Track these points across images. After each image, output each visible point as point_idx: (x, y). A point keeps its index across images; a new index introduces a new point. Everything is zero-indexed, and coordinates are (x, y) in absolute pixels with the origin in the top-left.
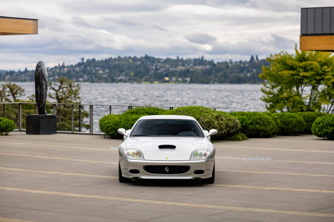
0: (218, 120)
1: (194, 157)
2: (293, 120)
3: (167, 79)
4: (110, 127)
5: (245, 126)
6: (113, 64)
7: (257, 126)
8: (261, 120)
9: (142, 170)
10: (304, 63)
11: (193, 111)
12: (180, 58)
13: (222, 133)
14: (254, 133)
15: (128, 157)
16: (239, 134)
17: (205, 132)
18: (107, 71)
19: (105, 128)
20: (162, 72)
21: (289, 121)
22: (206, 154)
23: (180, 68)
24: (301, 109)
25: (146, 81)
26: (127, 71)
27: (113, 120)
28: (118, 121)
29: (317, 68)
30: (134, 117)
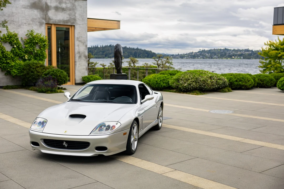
0: (211, 79)
3: (233, 57)
6: (212, 51)
7: (240, 83)
8: (243, 79)
9: (40, 143)
12: (239, 49)
13: (214, 88)
14: (239, 87)
16: (226, 88)
18: (209, 54)
20: (231, 55)
21: (264, 79)
22: (115, 126)
23: (239, 53)
24: (280, 71)
25: (225, 58)
26: (217, 54)
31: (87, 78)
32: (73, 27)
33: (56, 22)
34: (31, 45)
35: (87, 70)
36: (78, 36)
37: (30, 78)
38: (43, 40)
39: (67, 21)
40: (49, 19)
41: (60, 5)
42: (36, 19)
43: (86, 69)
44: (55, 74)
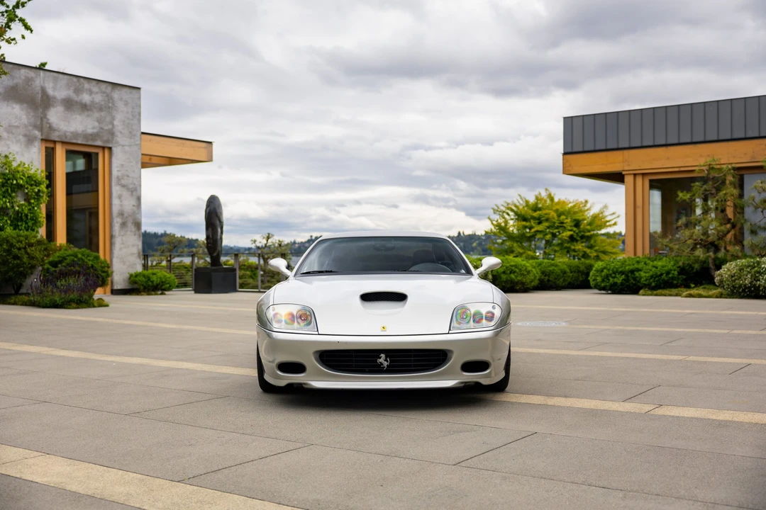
1: (460, 323)
2: (556, 268)
9: (311, 362)
10: (538, 212)
21: (550, 271)
29: (554, 218)
31: (144, 276)
32: (107, 152)
33: (66, 137)
34: (4, 192)
35: (139, 257)
36: (120, 174)
37: (11, 274)
38: (35, 181)
39: (94, 136)
40: (51, 128)
41: (78, 95)
42: (17, 127)
43: (137, 255)
44: (80, 263)
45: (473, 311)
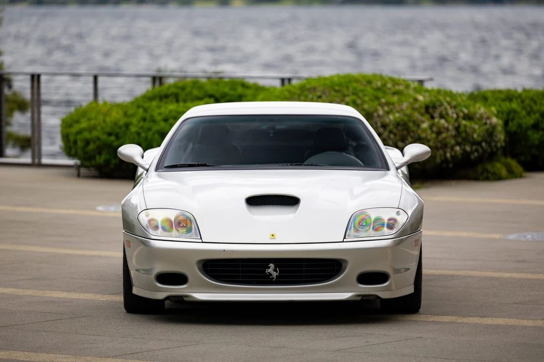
0: (432, 117)
1: (357, 231)
4: (95, 143)
5: (515, 133)
9: (194, 273)
11: (355, 88)
13: (446, 158)
15: (152, 233)
16: (498, 161)
17: (393, 155)
19: (80, 144)
22: (395, 220)
27: (104, 121)
28: (121, 123)
30: (171, 111)
45: (373, 218)
